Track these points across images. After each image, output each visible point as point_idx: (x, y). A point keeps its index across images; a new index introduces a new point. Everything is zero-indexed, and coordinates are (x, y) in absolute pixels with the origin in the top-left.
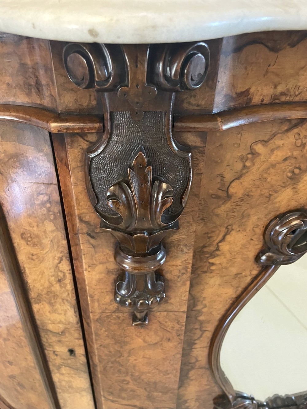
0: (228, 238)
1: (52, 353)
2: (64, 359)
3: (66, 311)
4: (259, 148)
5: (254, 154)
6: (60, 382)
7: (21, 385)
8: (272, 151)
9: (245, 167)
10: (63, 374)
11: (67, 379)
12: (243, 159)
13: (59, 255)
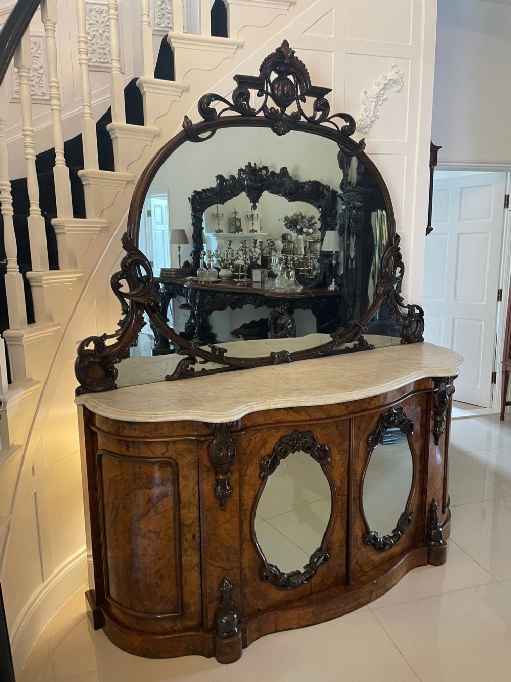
0: (249, 469)
1: (184, 540)
2: (190, 543)
3: (194, 511)
4: (252, 438)
5: (251, 439)
6: (185, 563)
7: (162, 577)
8: (255, 438)
9: (249, 444)
10: (187, 555)
11: (189, 559)
12: (248, 441)
13: (195, 483)
